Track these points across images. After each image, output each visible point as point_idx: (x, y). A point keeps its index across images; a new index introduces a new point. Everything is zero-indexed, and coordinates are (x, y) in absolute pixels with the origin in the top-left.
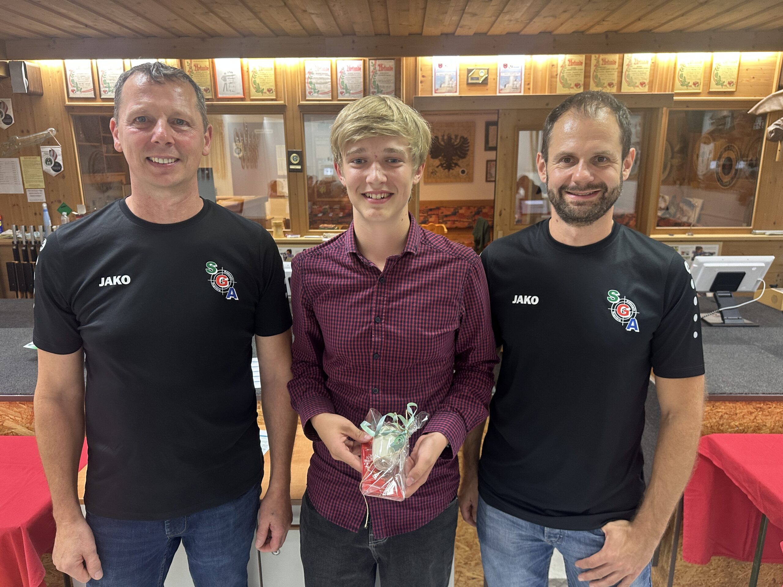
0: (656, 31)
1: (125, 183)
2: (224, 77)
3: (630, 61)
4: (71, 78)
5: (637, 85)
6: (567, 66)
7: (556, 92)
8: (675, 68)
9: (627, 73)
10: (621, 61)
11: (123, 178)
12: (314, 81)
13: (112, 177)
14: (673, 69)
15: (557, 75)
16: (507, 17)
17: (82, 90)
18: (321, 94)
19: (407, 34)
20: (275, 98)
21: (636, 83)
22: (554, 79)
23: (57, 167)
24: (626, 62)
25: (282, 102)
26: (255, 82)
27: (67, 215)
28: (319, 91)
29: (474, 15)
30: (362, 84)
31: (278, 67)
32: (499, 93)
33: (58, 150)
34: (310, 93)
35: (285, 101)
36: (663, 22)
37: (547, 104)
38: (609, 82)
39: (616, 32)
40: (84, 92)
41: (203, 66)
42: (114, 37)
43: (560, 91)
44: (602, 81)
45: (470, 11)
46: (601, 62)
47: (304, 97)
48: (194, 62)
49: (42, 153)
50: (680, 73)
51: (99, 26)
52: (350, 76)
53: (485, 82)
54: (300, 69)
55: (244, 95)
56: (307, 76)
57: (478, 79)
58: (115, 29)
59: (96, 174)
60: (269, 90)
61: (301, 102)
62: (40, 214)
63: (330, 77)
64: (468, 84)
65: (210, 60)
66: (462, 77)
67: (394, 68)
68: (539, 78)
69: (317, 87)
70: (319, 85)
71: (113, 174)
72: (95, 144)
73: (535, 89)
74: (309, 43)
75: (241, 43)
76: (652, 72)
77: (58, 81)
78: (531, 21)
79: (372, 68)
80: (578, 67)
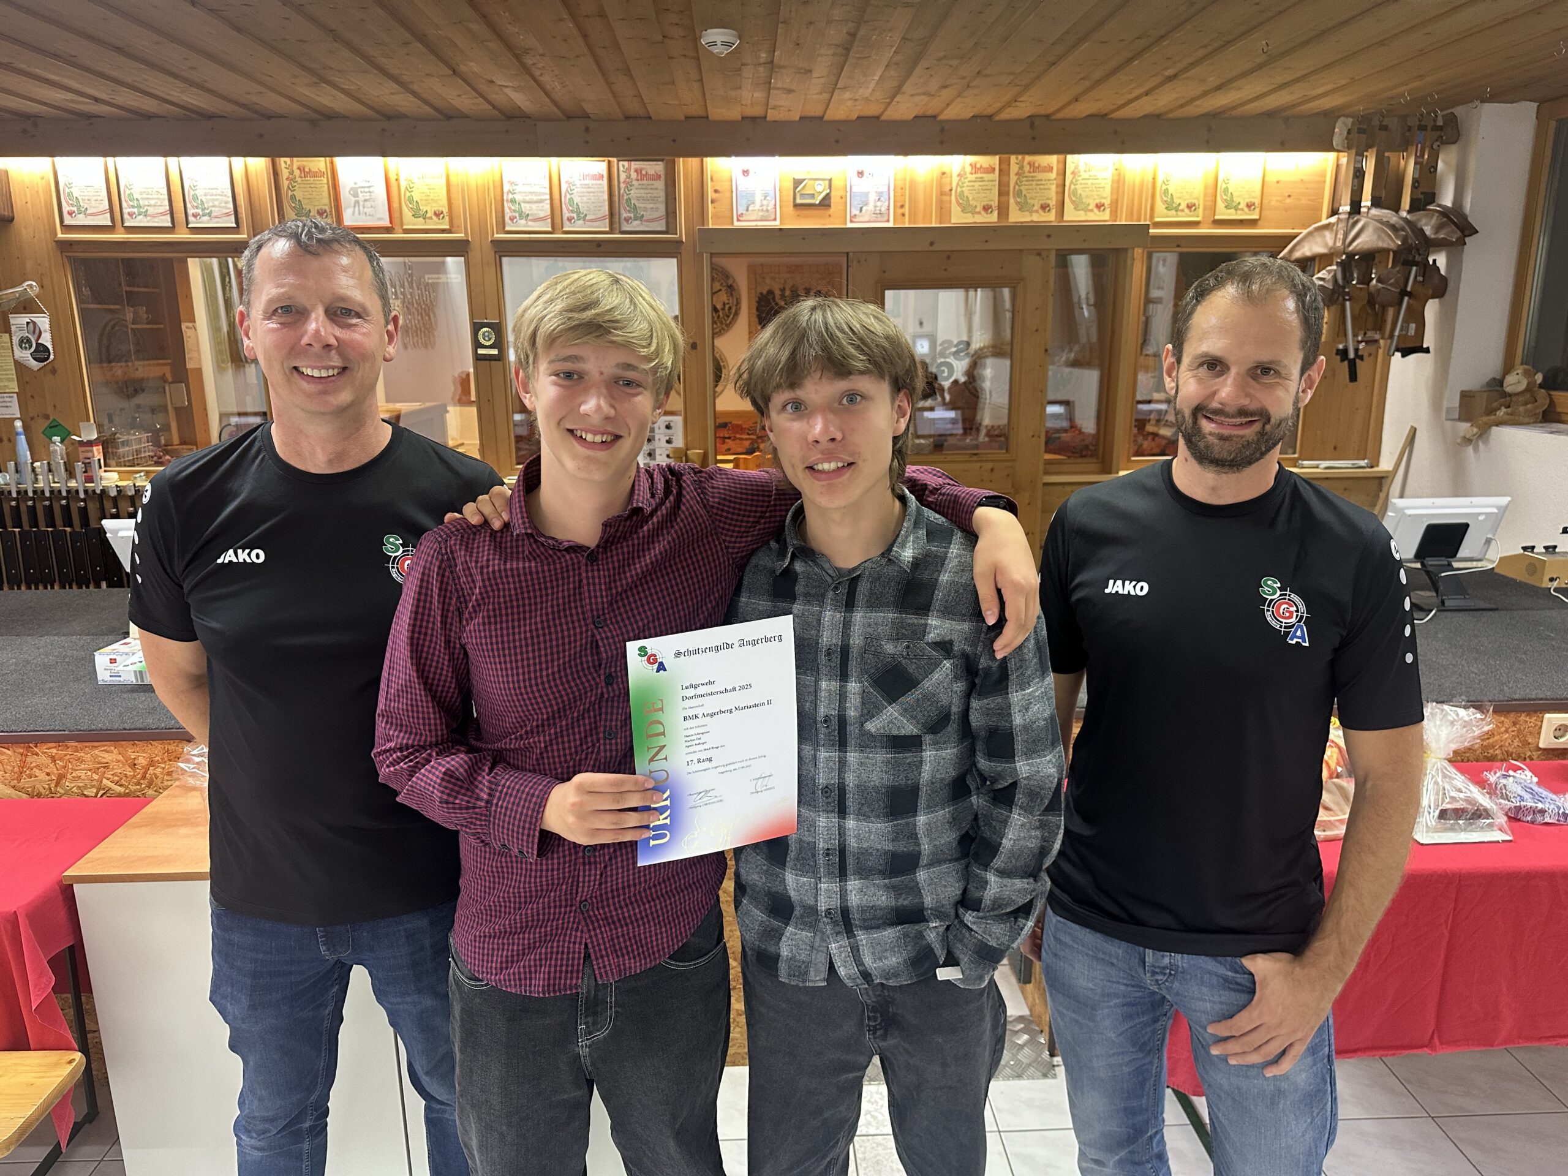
0: (1115, 115)
1: (170, 379)
2: (352, 189)
3: (1076, 167)
4: (67, 190)
5: (1090, 207)
6: (968, 175)
7: (950, 222)
8: (1154, 179)
9: (1073, 187)
10: (1061, 166)
11: (167, 371)
12: (518, 197)
13: (144, 369)
14: (1151, 180)
15: (951, 190)
16: (847, 95)
17: (88, 212)
18: (533, 221)
19: (683, 118)
20: (447, 227)
21: (1089, 204)
22: (947, 198)
23: (41, 353)
24: (1070, 168)
25: (460, 235)
26: (410, 200)
27: (62, 442)
28: (528, 215)
29: (790, 91)
30: (607, 203)
31: (451, 173)
32: (851, 221)
33: (43, 322)
34: (512, 219)
35: (466, 233)
36: (1122, 102)
37: (932, 244)
38: (1043, 202)
39: (1047, 116)
40: (91, 215)
41: (315, 169)
42: (148, 117)
43: (958, 218)
44: (1029, 201)
45: (779, 85)
46: (1027, 168)
47: (502, 226)
48: (297, 162)
49: (13, 328)
50: (1164, 187)
51: (120, 100)
52: (584, 190)
53: (826, 203)
54: (493, 177)
55: (391, 222)
56: (506, 190)
57: (813, 196)
58: (149, 105)
59: (113, 364)
60: (437, 214)
61: (496, 236)
62: (10, 440)
63: (548, 191)
64: (796, 206)
65: (328, 159)
66: (784, 193)
67: (663, 177)
68: (921, 197)
69: (525, 208)
70: (528, 206)
71: (147, 362)
72: (112, 307)
73: (913, 216)
74: (507, 131)
75: (383, 130)
76: (1116, 185)
77: (41, 194)
78: (892, 100)
79: (623, 176)
80: (987, 176)
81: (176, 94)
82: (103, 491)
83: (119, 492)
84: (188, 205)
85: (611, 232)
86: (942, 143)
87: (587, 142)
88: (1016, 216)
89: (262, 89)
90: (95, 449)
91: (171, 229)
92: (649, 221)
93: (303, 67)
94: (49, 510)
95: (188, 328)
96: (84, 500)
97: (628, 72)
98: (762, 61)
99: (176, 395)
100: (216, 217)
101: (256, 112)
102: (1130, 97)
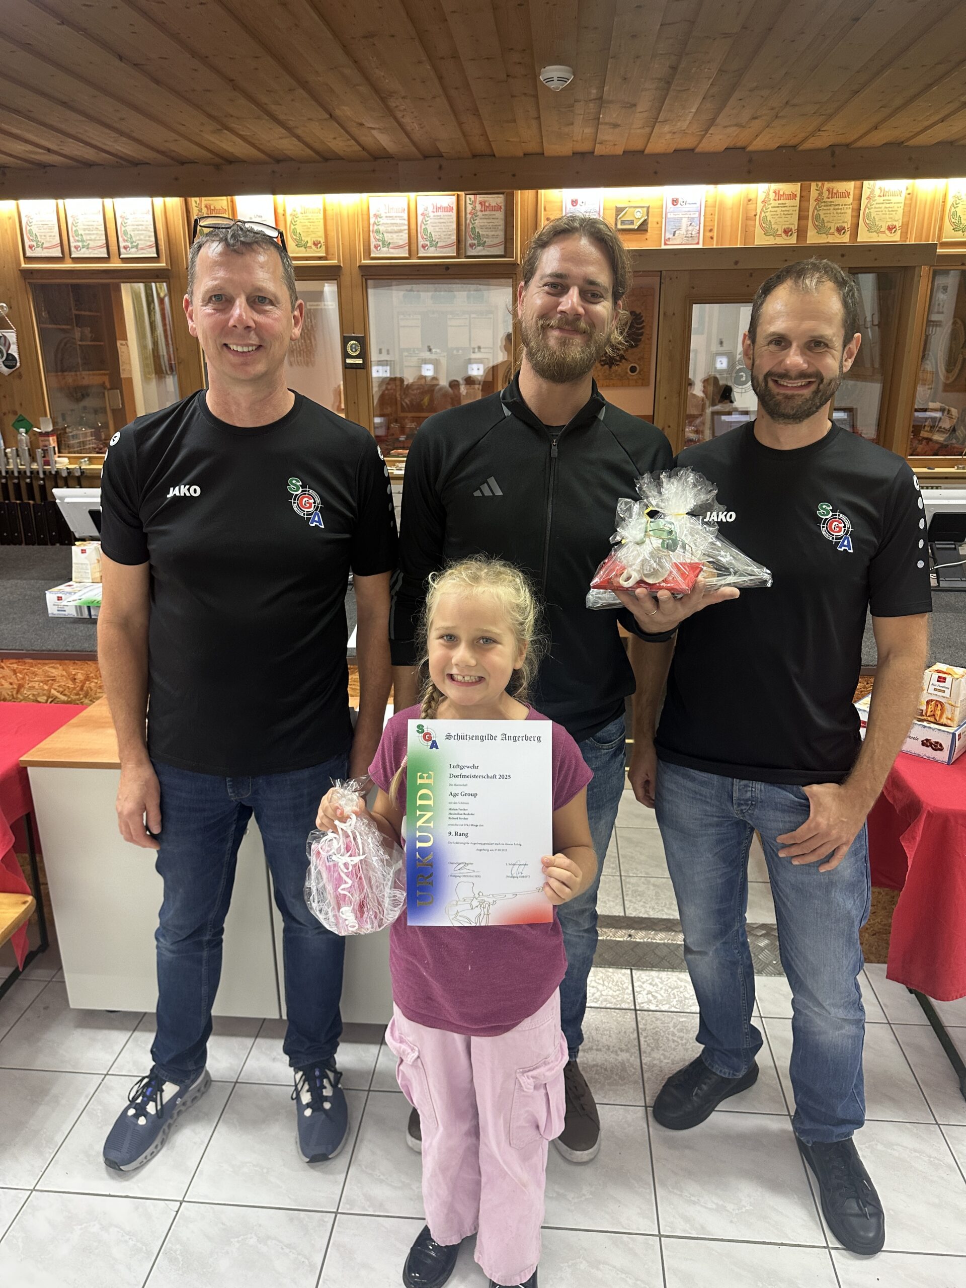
0: (911, 143)
1: (109, 387)
3: (872, 192)
4: (28, 228)
5: (882, 229)
6: (772, 201)
7: (753, 243)
8: (944, 202)
9: (867, 211)
10: (858, 192)
11: (106, 379)
12: (382, 228)
13: (89, 378)
14: (941, 203)
15: (755, 215)
16: (667, 128)
17: (44, 246)
18: (393, 248)
19: (522, 155)
20: (324, 255)
21: (881, 226)
22: (751, 223)
23: (10, 361)
24: (866, 193)
25: (334, 262)
26: (294, 231)
27: (26, 433)
28: (390, 243)
29: (616, 126)
30: (455, 232)
31: (327, 208)
32: (665, 244)
33: (11, 336)
34: (376, 247)
35: (339, 260)
36: (918, 130)
37: (736, 263)
38: (839, 225)
39: (847, 145)
40: (46, 248)
41: (218, 207)
42: (89, 164)
43: (761, 240)
44: (826, 225)
45: (607, 120)
46: (826, 194)
47: (368, 254)
48: (205, 200)
50: (953, 209)
51: (67, 150)
52: (437, 221)
53: (643, 228)
54: (362, 211)
56: (372, 221)
57: (632, 222)
58: (89, 154)
59: (66, 374)
60: (315, 244)
61: (363, 261)
63: (406, 222)
65: (229, 197)
67: (503, 207)
68: (728, 223)
69: (388, 237)
70: (389, 235)
71: (91, 372)
72: (64, 327)
73: (721, 237)
74: (374, 171)
75: (273, 172)
76: (907, 209)
77: (9, 232)
78: (706, 134)
79: (469, 208)
80: (788, 202)
81: (110, 143)
82: (57, 472)
83: (69, 473)
84: (120, 239)
85: (458, 257)
86: (749, 172)
87: (440, 179)
88: (813, 238)
89: (177, 137)
90: (51, 438)
91: (107, 260)
92: (490, 246)
93: (210, 116)
94: (17, 487)
95: (122, 344)
96: (43, 479)
97: (476, 113)
98: (593, 97)
99: (112, 399)
100: (142, 249)
101: (173, 159)
102: (927, 123)
